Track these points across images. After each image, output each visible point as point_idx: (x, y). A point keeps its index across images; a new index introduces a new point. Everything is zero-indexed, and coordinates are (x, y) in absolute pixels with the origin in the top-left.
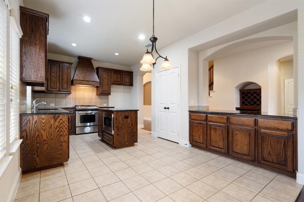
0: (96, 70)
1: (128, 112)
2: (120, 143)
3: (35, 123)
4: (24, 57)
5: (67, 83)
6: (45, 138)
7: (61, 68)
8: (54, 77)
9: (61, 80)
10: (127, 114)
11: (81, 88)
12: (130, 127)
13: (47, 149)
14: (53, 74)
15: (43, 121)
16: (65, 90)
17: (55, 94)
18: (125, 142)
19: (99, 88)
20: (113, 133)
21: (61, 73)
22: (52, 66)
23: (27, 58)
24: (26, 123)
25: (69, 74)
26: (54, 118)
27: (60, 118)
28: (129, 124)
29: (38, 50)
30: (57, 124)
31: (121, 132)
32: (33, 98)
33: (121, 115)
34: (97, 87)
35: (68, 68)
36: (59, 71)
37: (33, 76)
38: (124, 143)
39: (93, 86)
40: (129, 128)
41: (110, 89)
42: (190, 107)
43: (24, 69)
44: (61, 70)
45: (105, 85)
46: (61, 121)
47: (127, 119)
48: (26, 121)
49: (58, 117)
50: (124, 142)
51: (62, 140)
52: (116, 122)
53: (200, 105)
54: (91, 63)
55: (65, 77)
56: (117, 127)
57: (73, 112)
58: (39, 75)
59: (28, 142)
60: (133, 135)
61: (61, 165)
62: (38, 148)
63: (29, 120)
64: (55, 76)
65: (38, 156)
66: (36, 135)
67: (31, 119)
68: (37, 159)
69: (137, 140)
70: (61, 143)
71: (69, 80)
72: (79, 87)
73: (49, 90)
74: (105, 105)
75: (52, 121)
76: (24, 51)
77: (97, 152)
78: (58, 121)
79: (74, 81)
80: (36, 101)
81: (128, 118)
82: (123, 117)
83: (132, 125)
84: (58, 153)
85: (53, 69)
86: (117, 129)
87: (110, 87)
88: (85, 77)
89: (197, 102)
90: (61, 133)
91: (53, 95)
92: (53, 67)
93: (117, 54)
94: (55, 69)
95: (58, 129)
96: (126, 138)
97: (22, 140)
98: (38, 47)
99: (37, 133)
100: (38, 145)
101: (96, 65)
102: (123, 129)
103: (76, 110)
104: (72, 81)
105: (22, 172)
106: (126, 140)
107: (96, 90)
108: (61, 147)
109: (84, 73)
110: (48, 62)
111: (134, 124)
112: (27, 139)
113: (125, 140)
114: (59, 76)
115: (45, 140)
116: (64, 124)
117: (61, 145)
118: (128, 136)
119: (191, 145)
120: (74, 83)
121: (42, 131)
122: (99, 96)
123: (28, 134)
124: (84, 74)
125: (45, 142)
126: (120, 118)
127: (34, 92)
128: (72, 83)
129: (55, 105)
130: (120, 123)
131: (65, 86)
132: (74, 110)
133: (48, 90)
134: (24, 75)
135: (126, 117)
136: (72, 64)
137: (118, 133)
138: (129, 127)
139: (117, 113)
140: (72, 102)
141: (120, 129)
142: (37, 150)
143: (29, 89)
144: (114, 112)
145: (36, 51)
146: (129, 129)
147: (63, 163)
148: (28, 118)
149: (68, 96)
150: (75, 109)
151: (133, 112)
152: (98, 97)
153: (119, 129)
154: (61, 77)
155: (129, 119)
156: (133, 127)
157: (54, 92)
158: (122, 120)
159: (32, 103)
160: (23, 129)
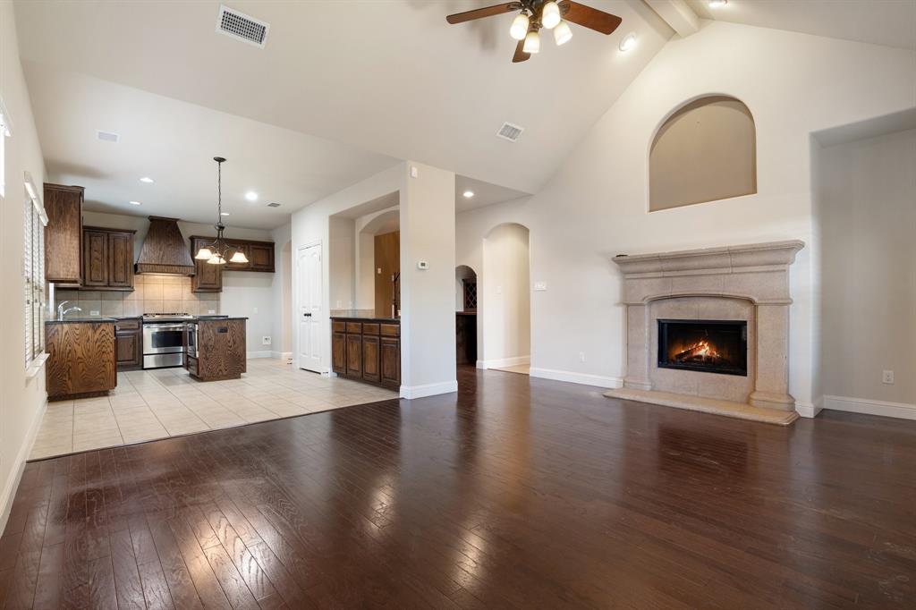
0: (188, 243)
1: (227, 321)
2: (212, 373)
3: (66, 334)
4: (50, 248)
5: (126, 272)
6: (79, 354)
7: (111, 241)
8: (98, 259)
9: (111, 264)
10: (224, 325)
11: (157, 279)
12: (230, 347)
13: (83, 370)
14: (95, 254)
15: (78, 332)
16: (120, 284)
17: (99, 293)
18: (220, 370)
19: (195, 278)
20: (197, 356)
21: (111, 250)
22: (93, 238)
23: (53, 249)
24: (54, 335)
25: (129, 253)
26: (93, 328)
27: (101, 329)
28: (229, 342)
29: (68, 237)
30: (97, 336)
31: (213, 354)
32: (57, 301)
33: (211, 326)
34: (192, 276)
35: (126, 241)
36: (108, 248)
37: (61, 272)
39: (184, 274)
40: (229, 349)
41: (221, 280)
42: (332, 312)
43: (50, 264)
44: (111, 246)
46: (104, 333)
47: (224, 334)
48: (53, 332)
49: (99, 326)
50: (218, 371)
51: (105, 360)
52: (203, 338)
53: (357, 308)
54: (177, 228)
55: (120, 258)
56: (205, 346)
57: (137, 327)
58: (71, 270)
59: (55, 359)
60: (237, 359)
61: (105, 393)
62: (70, 367)
63: (57, 330)
64: (100, 257)
65: (69, 379)
66: (67, 351)
67: (60, 329)
68: (69, 383)
69: (245, 367)
70: (103, 364)
71: (128, 265)
73: (87, 283)
74: (212, 312)
75: (90, 333)
76: (49, 239)
77: (168, 385)
78: (98, 332)
79: (139, 266)
80: (64, 306)
81: (227, 332)
82: (217, 330)
83: (235, 343)
84: (100, 376)
85: (95, 245)
86: (205, 349)
87: (220, 275)
88: (162, 259)
89: (350, 303)
90: (104, 349)
91: (95, 294)
92: (95, 240)
93: (225, 214)
94: (99, 243)
95: (98, 343)
96: (222, 364)
97: (48, 355)
98: (69, 233)
99: (68, 348)
100: (70, 364)
101: (186, 232)
102: (217, 349)
103: (143, 323)
104: (136, 266)
105: (48, 398)
106: (222, 368)
107: (190, 283)
108: (103, 369)
109: (160, 250)
110: (84, 232)
111: (238, 342)
112: (54, 355)
113: (220, 368)
114: (108, 257)
115: (79, 358)
116: (108, 337)
118: (227, 362)
119: (336, 375)
120: (139, 270)
121: (76, 346)
122: (198, 294)
123: (56, 348)
124: (162, 253)
125: (80, 360)
126: (211, 331)
127: (57, 289)
128: (136, 269)
129: (101, 313)
130: (210, 340)
131: (121, 276)
132: (139, 323)
133: (85, 285)
134: (49, 272)
135: (224, 330)
136: (134, 232)
137: (207, 356)
139: (205, 323)
140: (136, 307)
141: (211, 349)
142: (69, 371)
143: (52, 286)
144: (200, 322)
145: (65, 238)
147: (108, 391)
148: (56, 328)
149: (128, 295)
150: (141, 322)
151: (238, 322)
152: (197, 296)
153: (208, 350)
154: (111, 260)
155: (228, 335)
156: (236, 346)
157: (97, 288)
158: (214, 334)
159: (56, 309)
160: (50, 342)
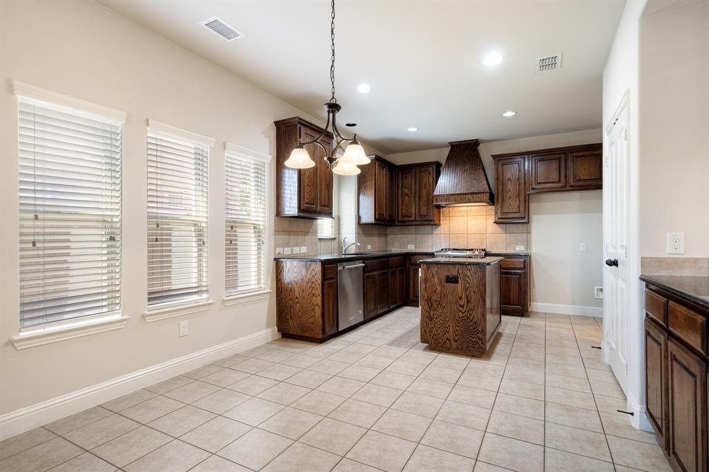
1: (457, 266)
2: (436, 340)
4: (280, 186)
5: (428, 205)
6: (297, 295)
7: (418, 176)
9: (417, 199)
10: (453, 272)
12: (463, 306)
13: (300, 311)
14: (406, 191)
15: (296, 270)
16: (425, 219)
17: (414, 227)
18: (448, 339)
21: (418, 185)
24: (281, 271)
28: (461, 298)
30: (308, 276)
31: (438, 314)
33: (437, 272)
35: (428, 174)
36: (415, 183)
37: (286, 209)
38: (445, 342)
40: (461, 309)
43: (280, 202)
44: (418, 182)
45: (510, 197)
46: (313, 273)
47: (453, 285)
48: (281, 268)
49: (310, 265)
50: (445, 339)
51: (314, 303)
52: (426, 287)
55: (424, 193)
56: (429, 300)
59: (282, 295)
60: (471, 328)
62: (291, 306)
66: (289, 289)
67: (285, 266)
70: (313, 307)
71: (431, 198)
72: (456, 209)
73: (400, 219)
74: (520, 249)
75: (304, 272)
78: (310, 271)
79: (435, 199)
81: (457, 283)
82: (444, 279)
83: (468, 302)
84: (310, 320)
85: (405, 181)
86: (428, 304)
91: (412, 229)
92: (405, 178)
93: (509, 114)
94: (408, 180)
95: (310, 284)
96: (451, 330)
99: (290, 286)
100: (291, 302)
102: (444, 307)
106: (450, 335)
107: (493, 213)
111: (473, 300)
113: (447, 335)
114: (415, 192)
115: (297, 297)
117: (313, 310)
118: (458, 329)
120: (435, 202)
121: (295, 285)
122: (504, 225)
124: (456, 181)
125: (297, 300)
126: (436, 280)
129: (416, 248)
130: (435, 291)
131: (424, 210)
134: (279, 209)
135: (452, 280)
136: (435, 163)
137: (430, 315)
138: (461, 306)
139: (428, 268)
141: (435, 306)
142: (290, 310)
144: (422, 265)
146: (460, 311)
148: (282, 265)
149: (436, 229)
151: (472, 269)
152: (501, 227)
153: (432, 305)
155: (459, 286)
156: (470, 306)
157: (408, 223)
158: (441, 284)
160: (279, 278)
